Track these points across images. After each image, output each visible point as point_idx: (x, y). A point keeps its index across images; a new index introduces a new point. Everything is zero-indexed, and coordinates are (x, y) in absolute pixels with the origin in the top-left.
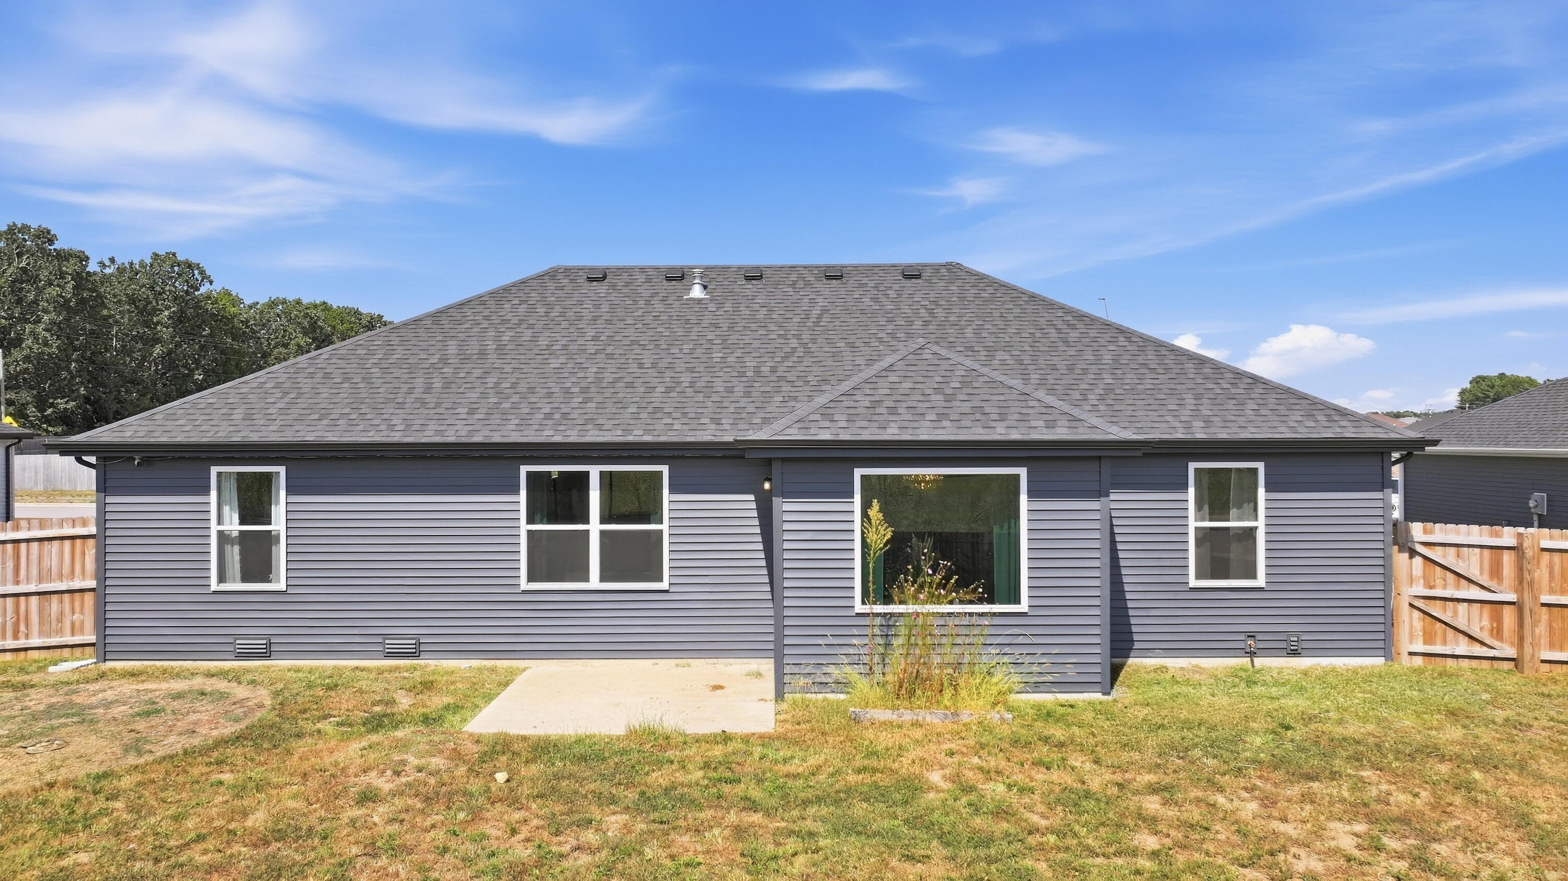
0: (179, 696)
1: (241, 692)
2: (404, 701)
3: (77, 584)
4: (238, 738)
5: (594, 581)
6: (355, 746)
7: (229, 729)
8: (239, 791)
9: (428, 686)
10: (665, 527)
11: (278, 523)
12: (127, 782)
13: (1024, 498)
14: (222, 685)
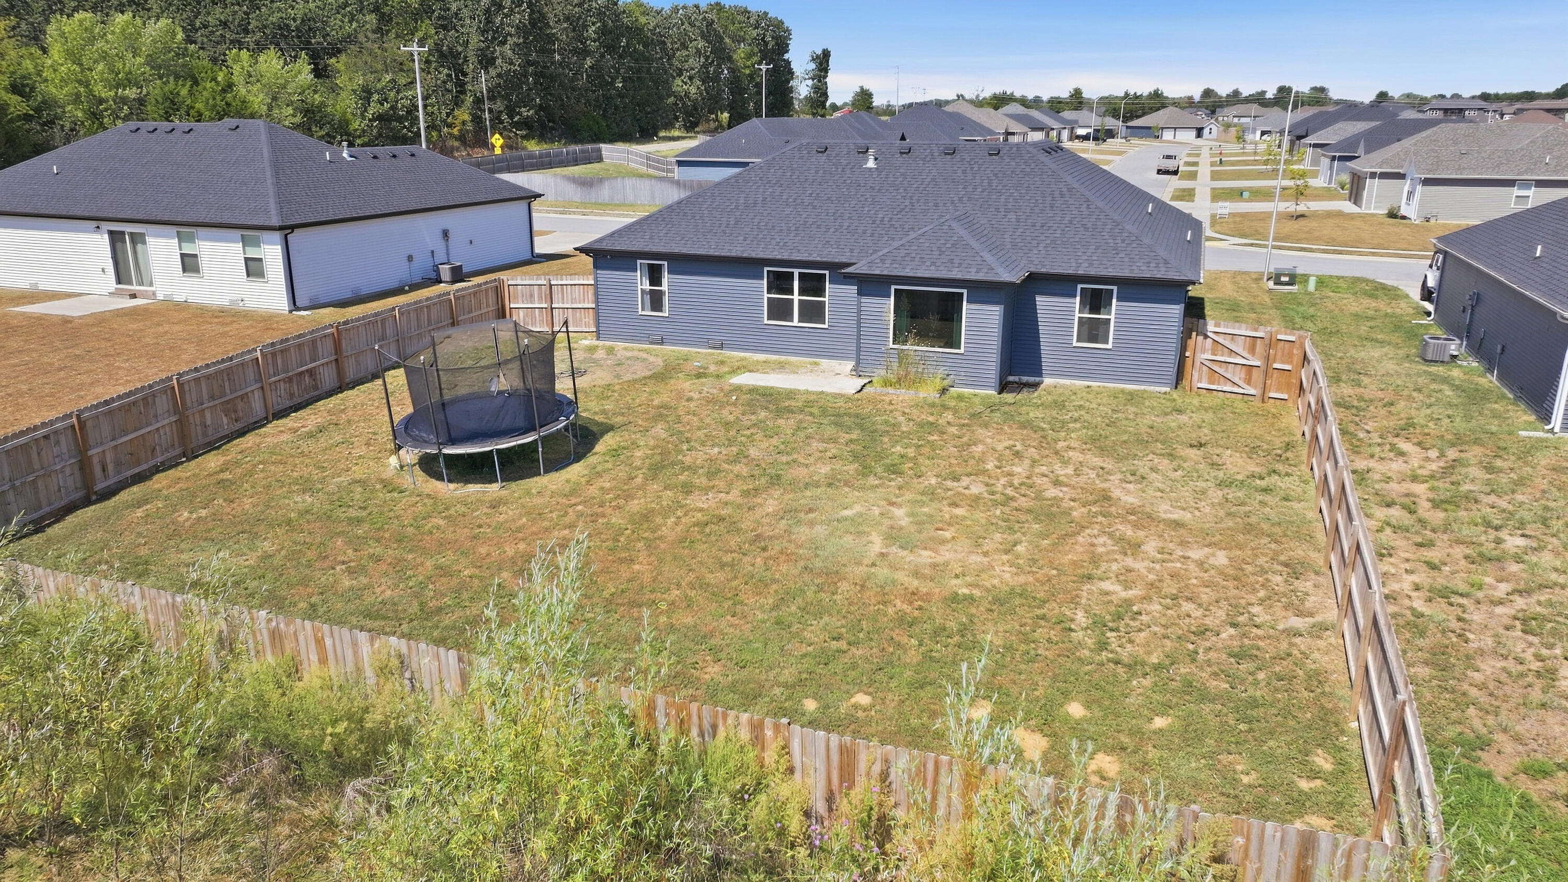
0: (628, 359)
1: (652, 359)
2: (712, 368)
3: (586, 306)
4: (650, 377)
5: (796, 322)
6: (688, 383)
7: (648, 373)
8: (651, 394)
9: (722, 363)
10: (826, 299)
11: (665, 287)
12: (617, 388)
13: (965, 303)
14: (645, 355)
